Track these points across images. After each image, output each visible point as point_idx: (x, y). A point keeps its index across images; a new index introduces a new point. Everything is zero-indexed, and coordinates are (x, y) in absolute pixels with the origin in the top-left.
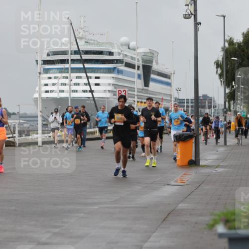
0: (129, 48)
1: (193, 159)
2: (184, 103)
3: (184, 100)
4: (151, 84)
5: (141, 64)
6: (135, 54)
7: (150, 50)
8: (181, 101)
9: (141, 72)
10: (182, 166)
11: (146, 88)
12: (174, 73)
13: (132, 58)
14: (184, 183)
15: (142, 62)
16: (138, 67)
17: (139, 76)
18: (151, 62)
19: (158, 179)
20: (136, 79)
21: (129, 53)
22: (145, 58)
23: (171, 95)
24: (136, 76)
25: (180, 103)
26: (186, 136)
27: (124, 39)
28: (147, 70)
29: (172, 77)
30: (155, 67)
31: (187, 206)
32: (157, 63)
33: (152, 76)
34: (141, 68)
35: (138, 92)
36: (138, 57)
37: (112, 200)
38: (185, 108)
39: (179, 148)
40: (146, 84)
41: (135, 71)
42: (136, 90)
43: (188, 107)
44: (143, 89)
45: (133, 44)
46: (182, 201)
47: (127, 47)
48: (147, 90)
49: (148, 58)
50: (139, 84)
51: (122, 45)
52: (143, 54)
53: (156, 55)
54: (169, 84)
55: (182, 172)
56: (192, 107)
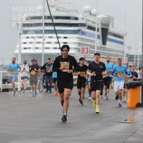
0: (91, 14)
1: (140, 102)
2: (134, 58)
3: (134, 55)
4: (108, 43)
5: (100, 27)
6: (95, 19)
7: (107, 16)
8: (131, 57)
9: (100, 33)
10: (131, 108)
11: (104, 46)
12: (126, 34)
13: (93, 22)
14: (133, 121)
15: (101, 25)
16: (98, 29)
17: (98, 37)
18: (108, 25)
19: (112, 118)
20: (96, 39)
21: (91, 18)
22: (103, 22)
23: (123, 52)
24: (96, 37)
25: (131, 58)
26: (135, 84)
27: (87, 7)
28: (105, 32)
29: (124, 38)
30: (111, 29)
31: (135, 139)
32: (113, 26)
33: (109, 37)
34: (100, 30)
35: (97, 49)
36: (98, 22)
37: (76, 134)
38: (134, 62)
39: (129, 94)
40: (104, 43)
41: (96, 33)
42: (96, 47)
43: (137, 61)
44: (101, 47)
45: (94, 11)
46: (131, 136)
47: (89, 14)
48: (105, 48)
49: (106, 22)
50: (98, 42)
51: (85, 12)
52: (102, 19)
53: (112, 20)
54: (122, 43)
55: (131, 112)
56: (140, 61)
